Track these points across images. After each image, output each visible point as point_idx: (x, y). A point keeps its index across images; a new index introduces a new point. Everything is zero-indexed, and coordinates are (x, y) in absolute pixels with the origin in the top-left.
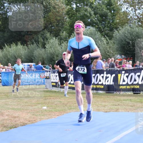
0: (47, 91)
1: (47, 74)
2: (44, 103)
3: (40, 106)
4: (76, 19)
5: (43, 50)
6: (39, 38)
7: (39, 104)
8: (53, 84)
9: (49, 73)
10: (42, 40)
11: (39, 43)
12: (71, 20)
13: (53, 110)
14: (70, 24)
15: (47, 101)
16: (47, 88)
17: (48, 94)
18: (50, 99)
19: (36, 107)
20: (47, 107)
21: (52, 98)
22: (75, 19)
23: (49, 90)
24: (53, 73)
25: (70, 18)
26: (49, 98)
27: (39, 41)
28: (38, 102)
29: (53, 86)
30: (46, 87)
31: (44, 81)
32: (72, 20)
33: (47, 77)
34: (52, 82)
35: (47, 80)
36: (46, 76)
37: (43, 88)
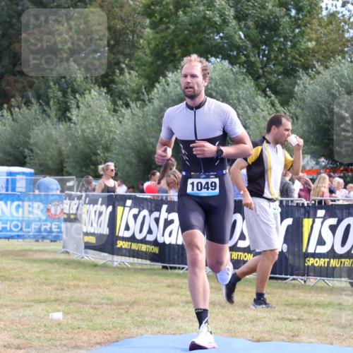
0: (68, 263)
1: (69, 207)
2: (56, 301)
3: (40, 309)
4: (173, 31)
5: (62, 126)
6: (49, 87)
7: (40, 302)
8: (88, 239)
9: (76, 201)
10: (60, 94)
11: (48, 104)
12: (157, 33)
13: (84, 325)
14: (152, 46)
15: (66, 294)
16: (67, 252)
17: (70, 272)
18: (77, 287)
19: (28, 312)
20: (65, 313)
21: (82, 284)
22: (170, 31)
23: (74, 257)
24: (89, 203)
25: (154, 26)
26: (72, 283)
27: (51, 95)
28: (37, 297)
29: (88, 246)
30: (64, 247)
31: (59, 227)
32: (163, 34)
33: (69, 215)
34: (87, 234)
35: (69, 224)
36: (67, 211)
37: (55, 252)
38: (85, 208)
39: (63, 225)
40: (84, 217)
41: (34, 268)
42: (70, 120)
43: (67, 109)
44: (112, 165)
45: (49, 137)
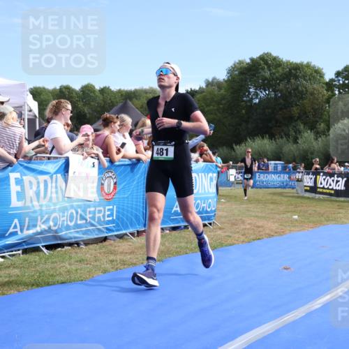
0: (298, 197)
1: (299, 176)
2: (294, 211)
3: (289, 214)
5: (295, 146)
6: (290, 131)
7: (288, 212)
8: (306, 188)
9: (301, 174)
10: (294, 134)
11: (289, 137)
13: (306, 221)
15: (299, 209)
16: (298, 193)
17: (299, 200)
18: (302, 206)
19: (285, 216)
20: (299, 216)
21: (304, 205)
23: (301, 195)
24: (307, 174)
26: (300, 205)
27: (290, 134)
28: (287, 210)
29: (306, 191)
30: (297, 191)
33: (298, 179)
34: (305, 186)
35: (298, 182)
37: (293, 193)
38: (305, 176)
39: (296, 183)
40: (305, 180)
41: (285, 199)
42: (298, 143)
43: (297, 138)
44: (318, 160)
45: (290, 149)
